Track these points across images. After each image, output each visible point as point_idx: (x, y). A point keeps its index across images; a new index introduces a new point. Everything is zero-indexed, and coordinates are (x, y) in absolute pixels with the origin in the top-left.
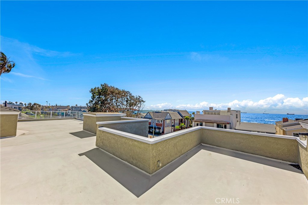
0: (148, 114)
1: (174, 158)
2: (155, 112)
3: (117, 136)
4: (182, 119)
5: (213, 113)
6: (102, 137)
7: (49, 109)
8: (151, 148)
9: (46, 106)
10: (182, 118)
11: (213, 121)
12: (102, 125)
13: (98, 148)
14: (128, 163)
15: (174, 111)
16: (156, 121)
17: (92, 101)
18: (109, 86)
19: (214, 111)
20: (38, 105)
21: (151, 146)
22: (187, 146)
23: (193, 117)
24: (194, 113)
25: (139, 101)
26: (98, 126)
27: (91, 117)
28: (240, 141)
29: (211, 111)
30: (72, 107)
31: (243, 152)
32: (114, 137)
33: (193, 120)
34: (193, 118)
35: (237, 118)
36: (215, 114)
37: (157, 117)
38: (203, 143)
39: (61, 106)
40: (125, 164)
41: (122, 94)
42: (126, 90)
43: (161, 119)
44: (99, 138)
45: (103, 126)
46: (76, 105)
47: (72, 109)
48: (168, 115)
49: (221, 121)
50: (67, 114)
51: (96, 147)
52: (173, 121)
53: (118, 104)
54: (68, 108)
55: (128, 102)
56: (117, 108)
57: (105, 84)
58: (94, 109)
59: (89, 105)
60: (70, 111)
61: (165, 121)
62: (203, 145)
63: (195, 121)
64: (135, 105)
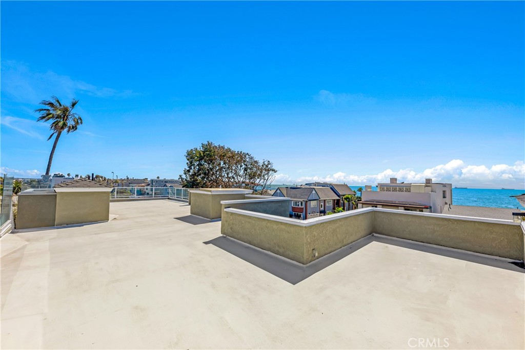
0: (278, 191)
1: (333, 249)
2: (291, 188)
3: (254, 219)
4: (338, 201)
5: (398, 189)
6: (231, 221)
7: (117, 184)
8: (304, 232)
9: (112, 179)
10: (338, 198)
11: (397, 202)
12: (228, 204)
13: (225, 236)
14: (272, 252)
15: (324, 185)
16: (291, 203)
17: (189, 171)
18: (217, 145)
19: (399, 185)
20: (102, 177)
21: (304, 229)
22: (352, 235)
23: (359, 195)
24: (360, 190)
25: (268, 169)
26: (223, 207)
27: (204, 194)
28: (434, 228)
29: (393, 186)
30: (152, 181)
31: (439, 245)
32: (249, 220)
33: (361, 201)
34: (360, 198)
35: (444, 197)
36: (401, 190)
37: (293, 196)
38: (376, 233)
39: (134, 180)
40: (267, 255)
41: (238, 158)
42: (245, 151)
43: (302, 200)
44: (225, 223)
45: (230, 206)
46: (158, 178)
47: (152, 184)
48: (314, 192)
49: (412, 204)
50: (145, 192)
51: (222, 235)
52: (323, 204)
53: (230, 175)
54: (145, 183)
55: (247, 171)
56: (228, 182)
57: (208, 142)
58: (193, 184)
59: (184, 176)
60: (149, 187)
61: (308, 203)
62: (375, 236)
63: (363, 204)
64: (260, 175)
